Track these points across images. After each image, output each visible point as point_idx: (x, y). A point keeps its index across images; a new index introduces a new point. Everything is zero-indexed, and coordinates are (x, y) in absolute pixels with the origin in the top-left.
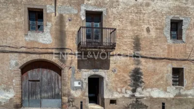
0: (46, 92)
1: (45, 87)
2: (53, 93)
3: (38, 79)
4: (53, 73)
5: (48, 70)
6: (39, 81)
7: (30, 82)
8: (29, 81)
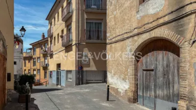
0: (161, 88)
1: (160, 80)
2: (171, 91)
3: (152, 68)
4: (171, 56)
5: (164, 52)
6: (152, 70)
7: (145, 72)
8: (144, 70)
